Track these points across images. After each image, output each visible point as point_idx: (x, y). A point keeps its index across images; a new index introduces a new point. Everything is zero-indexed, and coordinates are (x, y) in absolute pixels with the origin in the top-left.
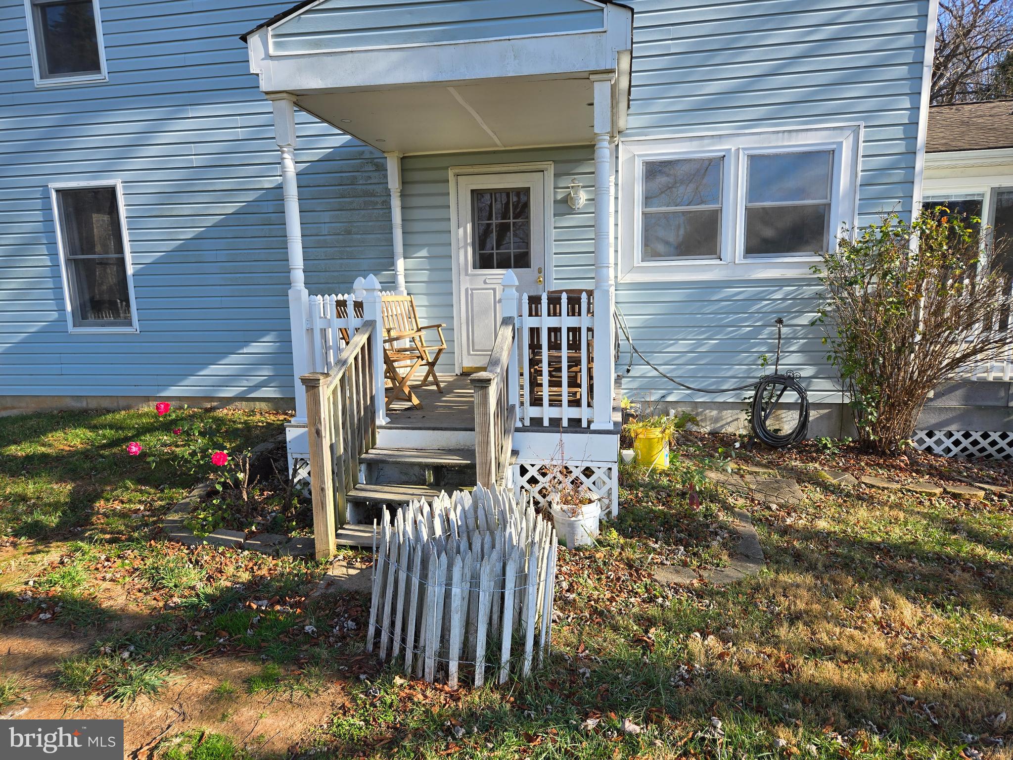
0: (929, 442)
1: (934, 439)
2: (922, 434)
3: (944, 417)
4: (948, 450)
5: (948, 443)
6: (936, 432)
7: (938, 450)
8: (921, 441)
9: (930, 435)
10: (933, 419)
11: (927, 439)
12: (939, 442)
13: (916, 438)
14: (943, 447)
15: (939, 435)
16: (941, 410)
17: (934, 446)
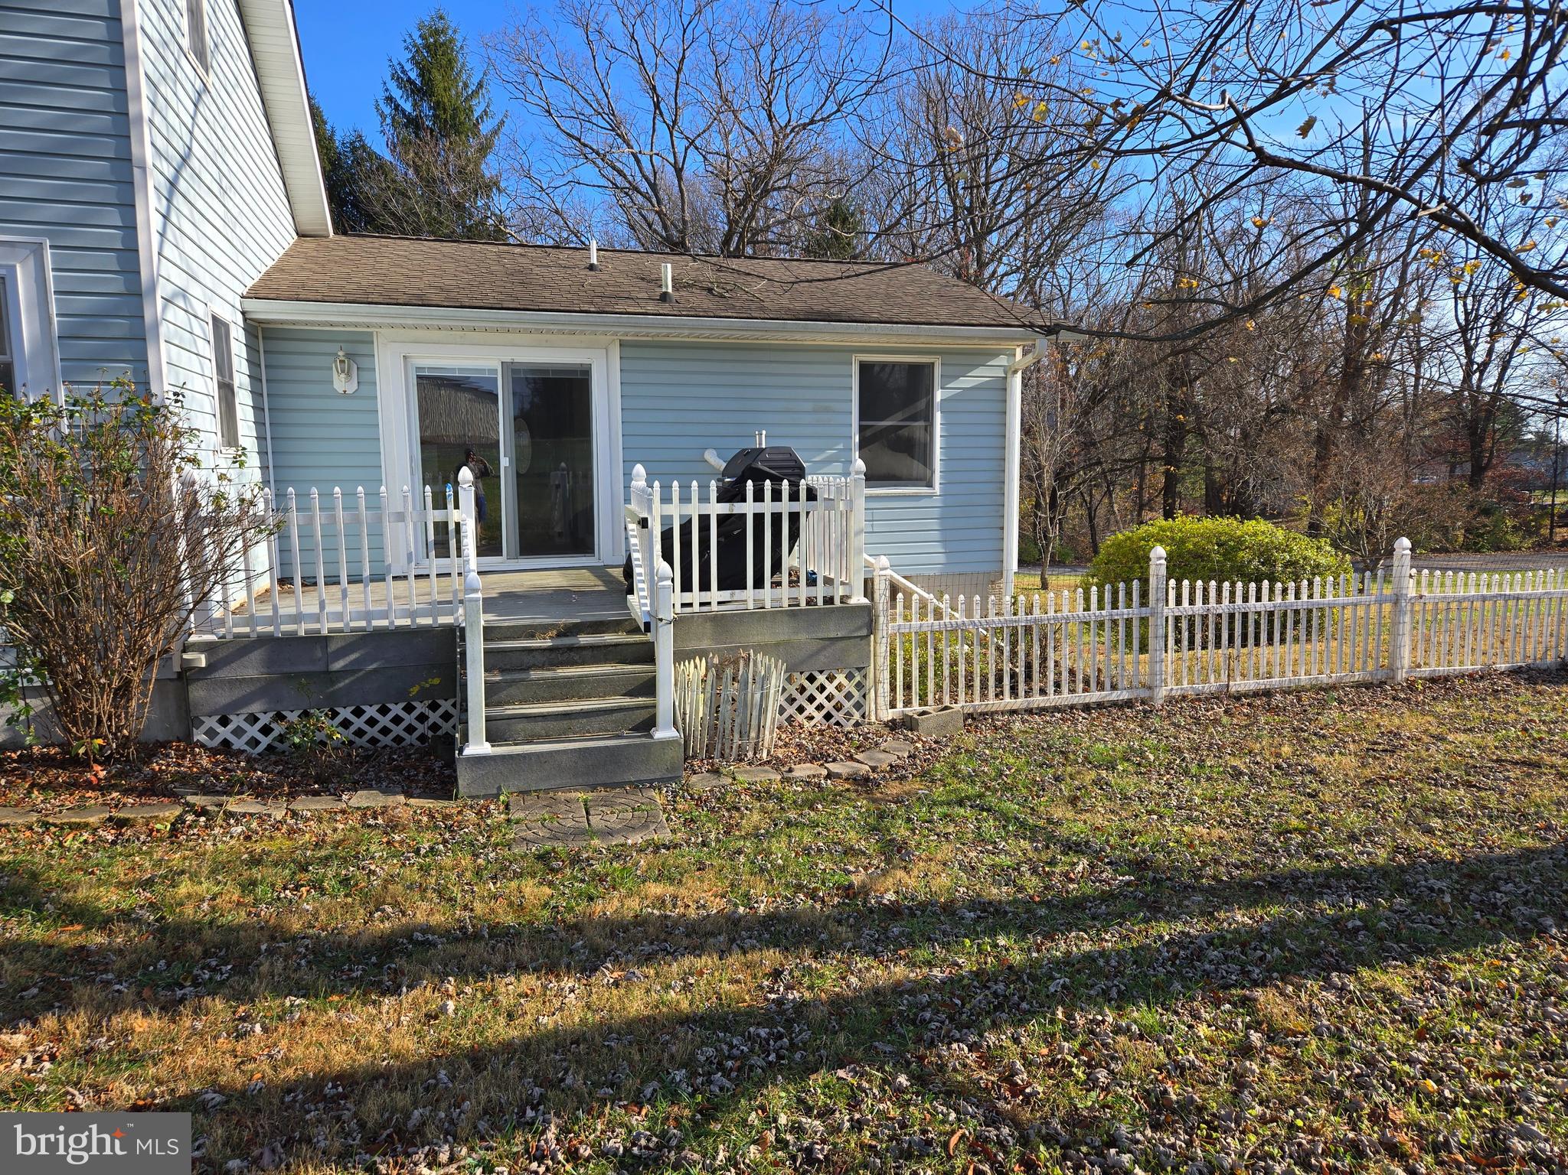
0: (224, 732)
1: (231, 727)
2: (212, 722)
3: (238, 693)
4: (253, 742)
5: (253, 731)
6: (231, 717)
7: (238, 744)
8: (211, 733)
9: (224, 721)
10: (223, 698)
11: (220, 729)
12: (239, 732)
13: (204, 728)
14: (245, 738)
15: (237, 721)
16: (233, 683)
17: (232, 738)
